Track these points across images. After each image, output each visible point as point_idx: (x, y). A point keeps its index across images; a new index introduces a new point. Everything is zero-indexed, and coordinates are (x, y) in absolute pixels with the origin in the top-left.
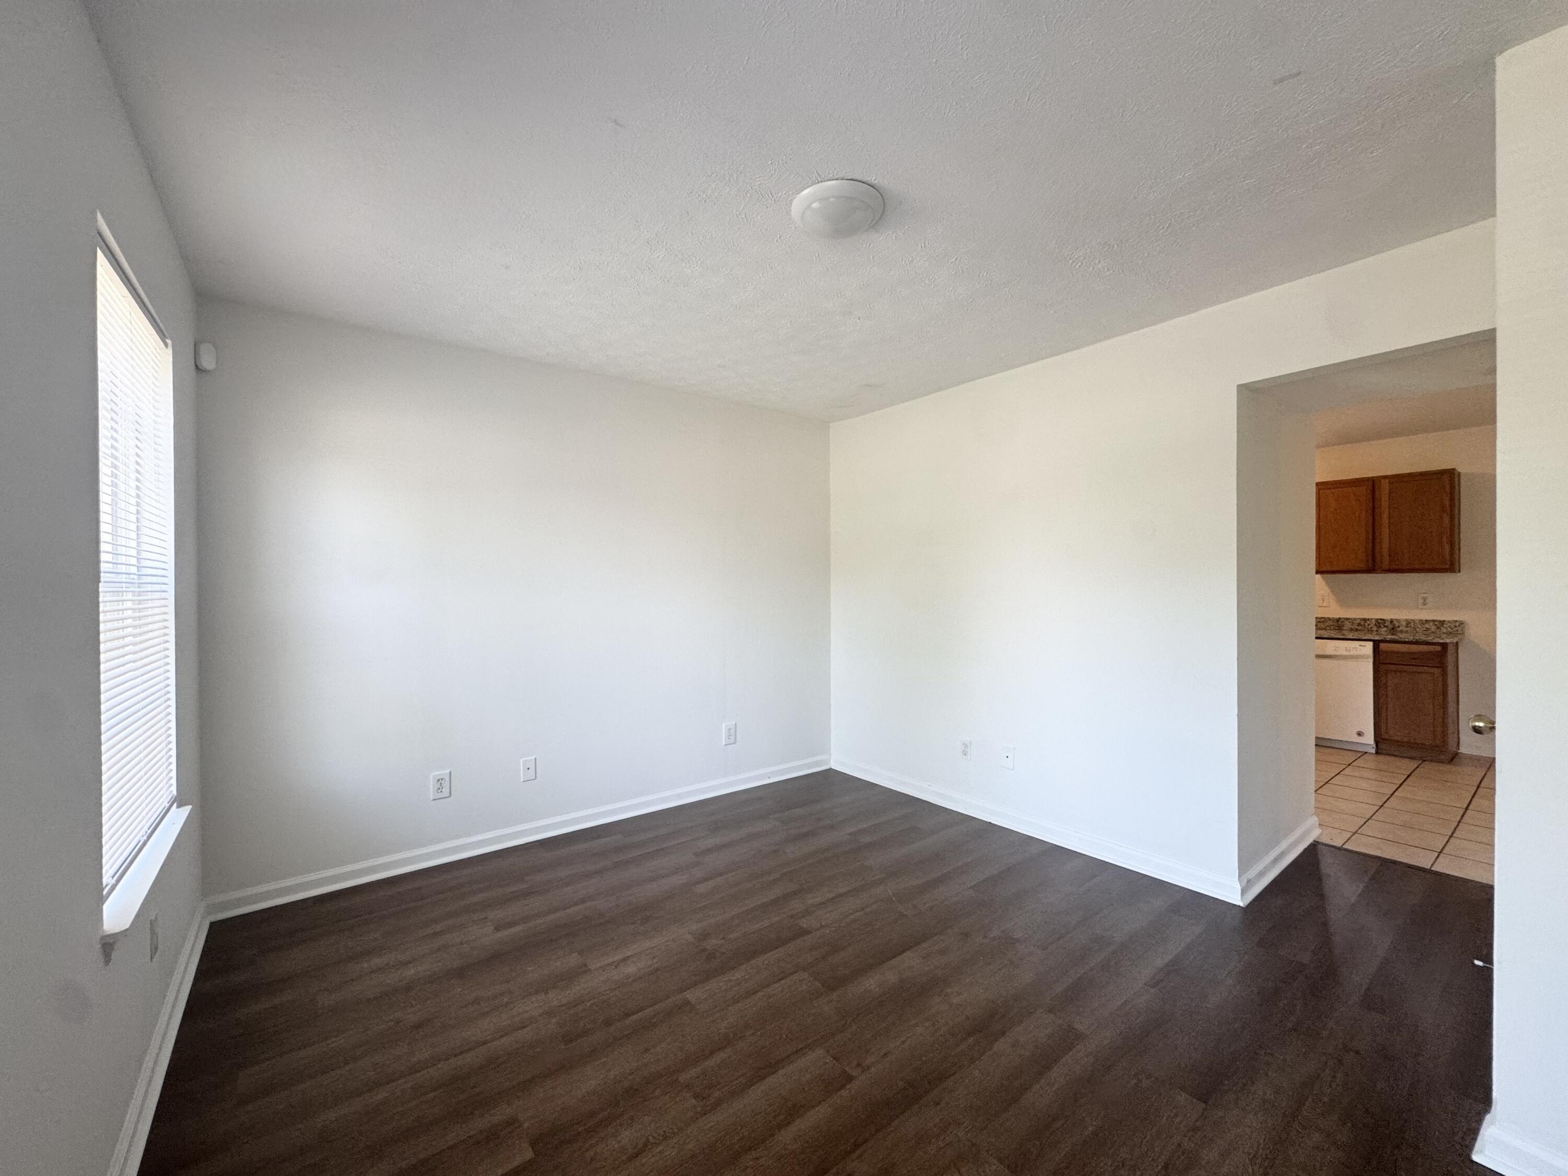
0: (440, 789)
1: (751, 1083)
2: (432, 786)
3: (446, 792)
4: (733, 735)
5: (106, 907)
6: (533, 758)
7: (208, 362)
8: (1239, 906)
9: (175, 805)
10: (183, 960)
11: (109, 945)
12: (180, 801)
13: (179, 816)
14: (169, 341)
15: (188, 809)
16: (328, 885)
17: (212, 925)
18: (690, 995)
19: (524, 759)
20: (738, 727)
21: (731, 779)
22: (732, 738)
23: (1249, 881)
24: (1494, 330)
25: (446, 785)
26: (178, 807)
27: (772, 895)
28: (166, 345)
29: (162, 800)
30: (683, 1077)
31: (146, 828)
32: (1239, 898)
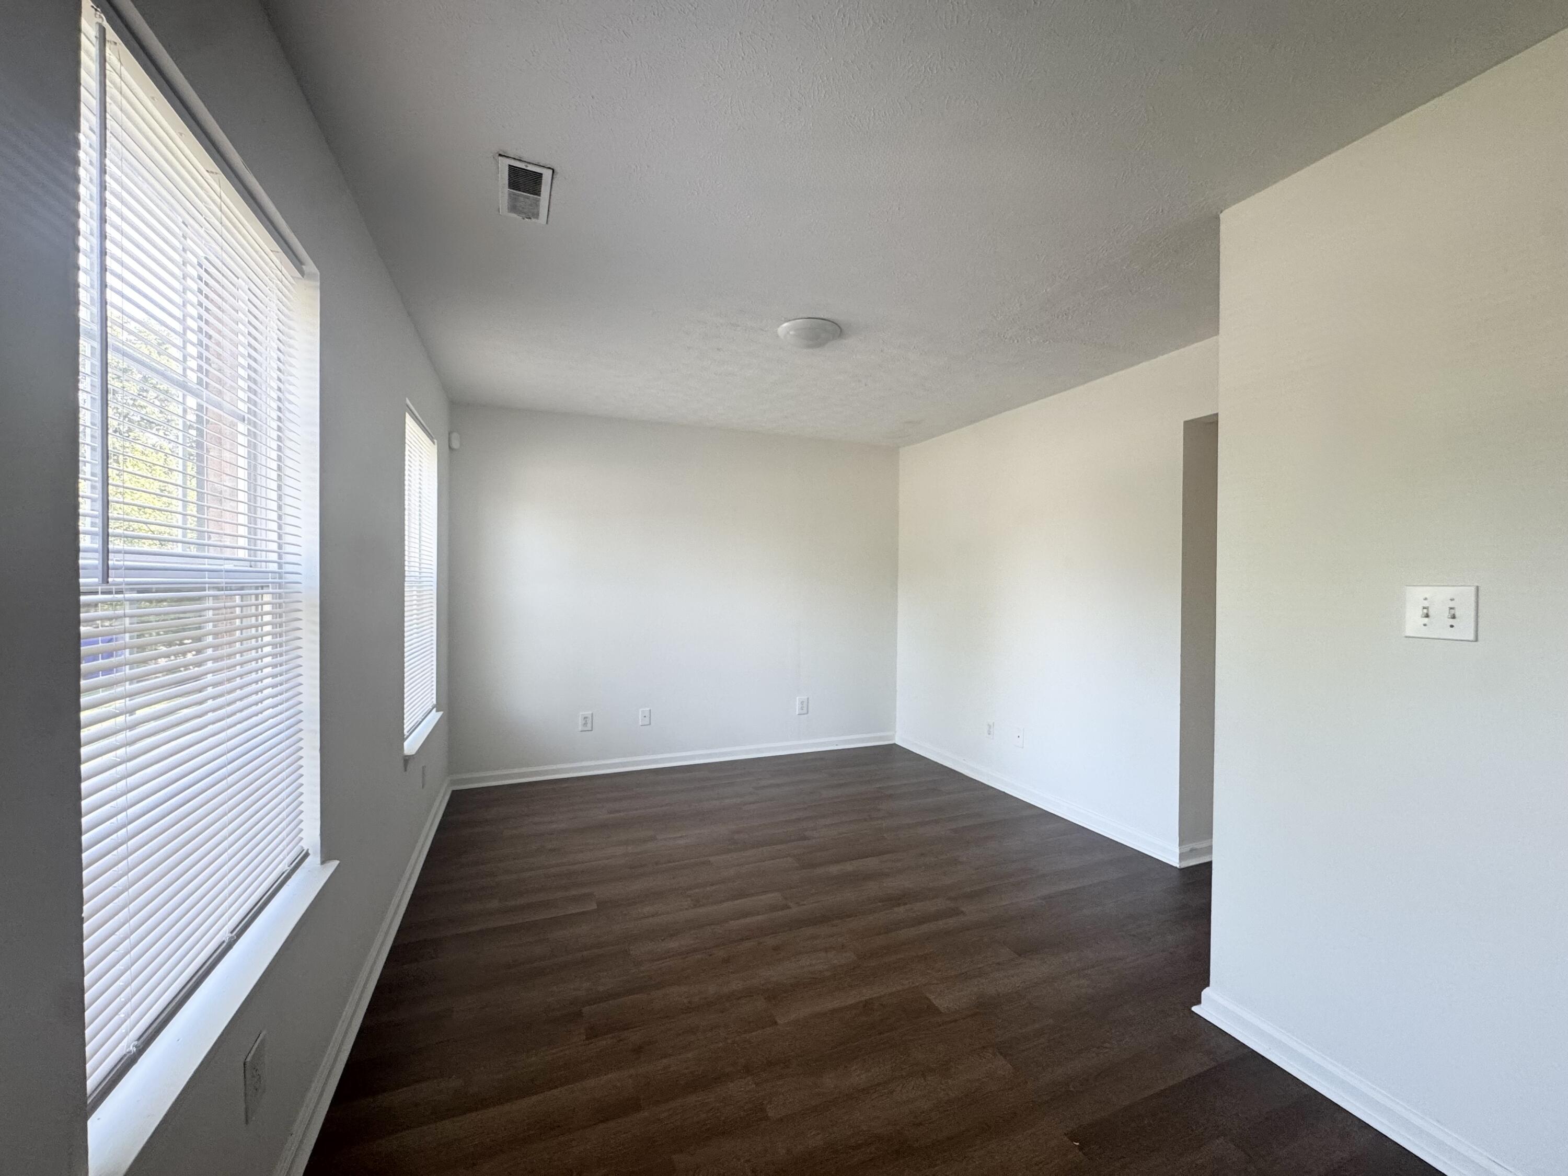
0: (585, 724)
1: (728, 900)
2: (580, 721)
3: (589, 725)
4: (805, 708)
5: (406, 744)
6: (649, 709)
7: (456, 444)
8: (1176, 867)
9: (435, 710)
10: (437, 804)
11: (407, 760)
12: (438, 707)
13: (435, 716)
14: (435, 441)
15: (441, 713)
16: (516, 779)
17: (453, 792)
18: (712, 859)
19: (642, 709)
20: (810, 701)
21: (803, 742)
22: (805, 709)
23: (1192, 850)
24: (1217, 414)
25: (589, 721)
26: (437, 711)
27: (794, 817)
28: (434, 443)
29: (428, 704)
30: (689, 892)
31: (421, 716)
32: (1178, 861)
